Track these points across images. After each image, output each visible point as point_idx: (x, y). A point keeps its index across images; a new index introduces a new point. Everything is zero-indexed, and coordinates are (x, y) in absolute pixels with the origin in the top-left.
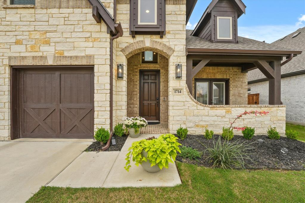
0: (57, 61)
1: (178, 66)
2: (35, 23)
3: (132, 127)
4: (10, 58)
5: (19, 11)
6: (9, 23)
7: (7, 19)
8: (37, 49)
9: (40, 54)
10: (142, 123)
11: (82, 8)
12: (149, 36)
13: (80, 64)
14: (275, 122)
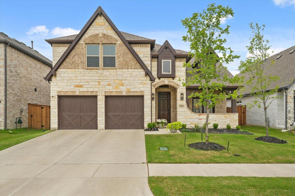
0: (127, 93)
1: (182, 94)
2: (116, 76)
3: (161, 123)
4: (105, 92)
5: (109, 70)
6: (104, 76)
7: (104, 74)
8: (118, 88)
9: (119, 90)
10: (165, 121)
11: (138, 69)
12: (167, 78)
13: (138, 95)
14: (232, 122)
